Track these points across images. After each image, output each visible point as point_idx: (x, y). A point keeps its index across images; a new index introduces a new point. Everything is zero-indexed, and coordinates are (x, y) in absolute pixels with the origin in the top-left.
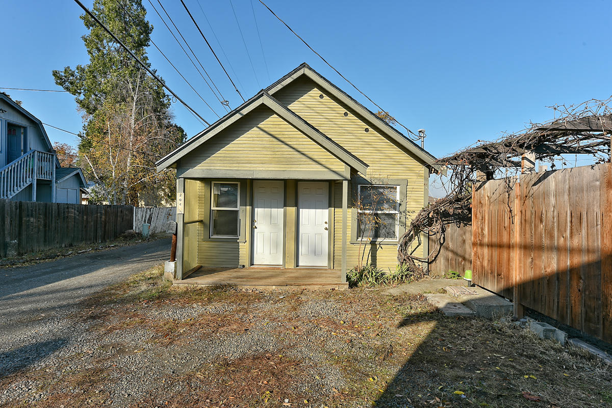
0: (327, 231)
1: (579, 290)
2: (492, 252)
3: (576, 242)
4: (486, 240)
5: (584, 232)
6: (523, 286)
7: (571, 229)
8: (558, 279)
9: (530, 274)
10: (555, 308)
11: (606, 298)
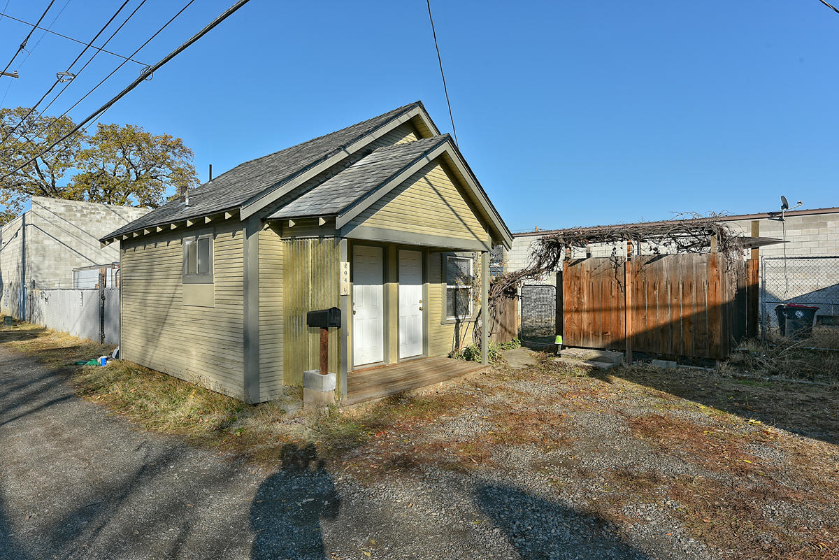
0: (421, 312)
1: (690, 331)
2: (594, 316)
3: (687, 301)
4: (585, 307)
5: (694, 294)
6: (636, 337)
7: (683, 294)
8: (672, 327)
9: (641, 327)
10: (669, 347)
11: (712, 333)
